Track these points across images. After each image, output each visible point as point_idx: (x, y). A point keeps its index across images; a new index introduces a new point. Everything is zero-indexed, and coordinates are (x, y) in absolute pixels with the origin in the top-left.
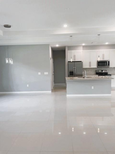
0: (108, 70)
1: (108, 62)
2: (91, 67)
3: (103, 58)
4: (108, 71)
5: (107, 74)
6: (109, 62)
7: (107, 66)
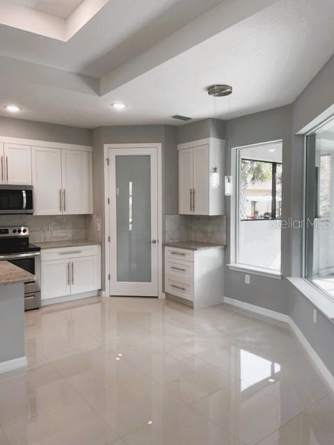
0: (30, 228)
1: (24, 195)
4: (30, 232)
5: (28, 244)
6: (30, 193)
7: (24, 211)
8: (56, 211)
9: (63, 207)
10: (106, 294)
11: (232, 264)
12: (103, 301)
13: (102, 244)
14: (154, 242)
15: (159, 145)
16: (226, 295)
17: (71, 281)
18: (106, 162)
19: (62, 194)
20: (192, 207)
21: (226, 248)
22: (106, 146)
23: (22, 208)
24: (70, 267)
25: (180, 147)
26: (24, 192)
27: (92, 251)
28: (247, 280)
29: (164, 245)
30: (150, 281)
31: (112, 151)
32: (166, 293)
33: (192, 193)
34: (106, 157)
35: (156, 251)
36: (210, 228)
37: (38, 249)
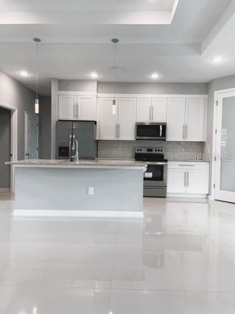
0: (164, 148)
1: (161, 128)
2: (119, 139)
3: (151, 116)
4: (165, 151)
5: (163, 158)
6: (164, 126)
7: (160, 138)
8: (180, 139)
9: (185, 136)
10: (211, 198)
12: (210, 202)
13: (210, 162)
17: (186, 184)
18: (215, 104)
19: (185, 128)
22: (216, 92)
23: (159, 136)
24: (186, 175)
26: (161, 126)
27: (202, 166)
31: (220, 95)
34: (215, 100)
37: (166, 161)
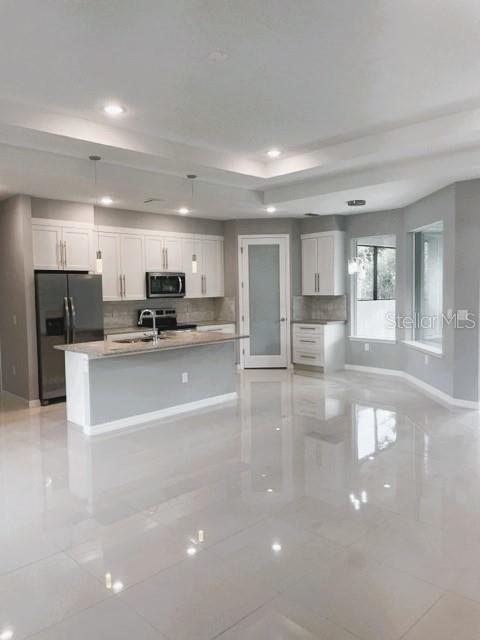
1: (180, 281)
2: (124, 299)
5: (176, 324)
7: (178, 292)
8: (199, 295)
9: (204, 290)
10: (241, 367)
11: (352, 335)
13: (236, 323)
14: (283, 320)
15: (288, 236)
16: (347, 363)
18: (240, 251)
19: (204, 279)
20: (317, 289)
21: (346, 322)
22: (240, 237)
25: (303, 237)
26: (179, 277)
28: (367, 347)
29: (292, 322)
30: (279, 354)
31: (245, 241)
32: (294, 364)
33: (317, 277)
34: (240, 246)
35: (285, 327)
36: (330, 307)
